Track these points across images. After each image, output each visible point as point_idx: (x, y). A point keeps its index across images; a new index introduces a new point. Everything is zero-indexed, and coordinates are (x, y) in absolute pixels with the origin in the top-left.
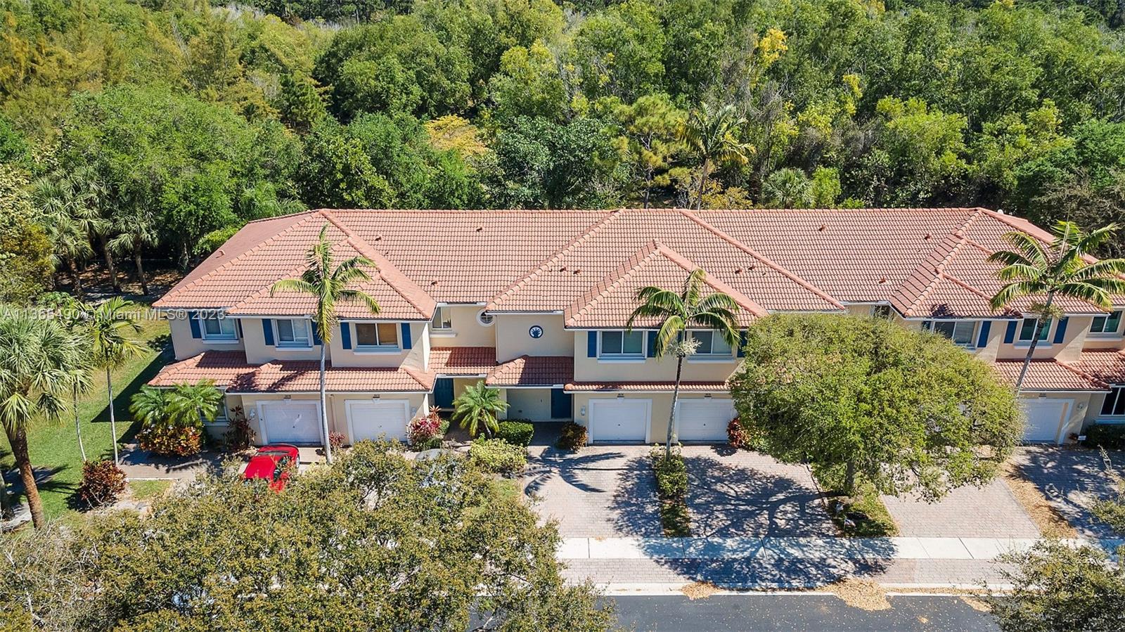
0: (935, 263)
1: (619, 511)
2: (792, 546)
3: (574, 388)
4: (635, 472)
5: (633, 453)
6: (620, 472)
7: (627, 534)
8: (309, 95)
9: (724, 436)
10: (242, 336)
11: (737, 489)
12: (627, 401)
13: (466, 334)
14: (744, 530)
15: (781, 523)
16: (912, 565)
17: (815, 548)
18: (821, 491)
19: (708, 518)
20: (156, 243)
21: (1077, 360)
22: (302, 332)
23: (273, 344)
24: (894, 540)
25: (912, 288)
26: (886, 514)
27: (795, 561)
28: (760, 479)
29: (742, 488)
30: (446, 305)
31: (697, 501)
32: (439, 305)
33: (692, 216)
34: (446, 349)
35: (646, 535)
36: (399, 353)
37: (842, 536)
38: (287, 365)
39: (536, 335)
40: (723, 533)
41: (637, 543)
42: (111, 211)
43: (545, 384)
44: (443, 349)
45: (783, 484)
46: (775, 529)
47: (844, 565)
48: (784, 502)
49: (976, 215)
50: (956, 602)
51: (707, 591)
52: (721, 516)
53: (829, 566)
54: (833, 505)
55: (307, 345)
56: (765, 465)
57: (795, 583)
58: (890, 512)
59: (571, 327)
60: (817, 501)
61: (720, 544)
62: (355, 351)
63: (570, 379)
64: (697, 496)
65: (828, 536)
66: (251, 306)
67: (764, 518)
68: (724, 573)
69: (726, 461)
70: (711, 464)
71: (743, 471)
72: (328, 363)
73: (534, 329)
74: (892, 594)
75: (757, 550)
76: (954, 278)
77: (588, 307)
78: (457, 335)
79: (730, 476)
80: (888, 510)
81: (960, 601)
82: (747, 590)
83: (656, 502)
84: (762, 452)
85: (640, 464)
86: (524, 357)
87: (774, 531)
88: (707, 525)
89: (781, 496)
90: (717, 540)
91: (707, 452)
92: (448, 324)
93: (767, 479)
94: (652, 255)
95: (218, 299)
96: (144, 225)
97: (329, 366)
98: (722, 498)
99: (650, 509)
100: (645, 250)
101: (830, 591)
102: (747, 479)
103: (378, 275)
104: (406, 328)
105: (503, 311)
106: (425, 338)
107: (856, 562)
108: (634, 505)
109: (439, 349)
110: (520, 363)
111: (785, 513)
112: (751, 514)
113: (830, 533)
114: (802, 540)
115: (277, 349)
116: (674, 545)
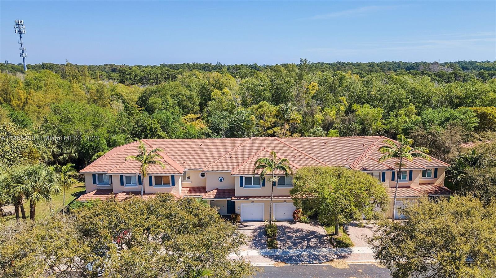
0: (366, 153)
1: (251, 242)
2: (315, 251)
3: (235, 199)
4: (258, 230)
5: (257, 224)
6: (252, 230)
7: (254, 249)
8: (135, 111)
9: (292, 218)
10: (112, 183)
11: (296, 235)
12: (255, 204)
13: (195, 181)
14: (298, 247)
15: (311, 244)
16: (358, 255)
17: (324, 251)
18: (327, 234)
19: (284, 244)
20: (77, 158)
21: (418, 187)
22: (135, 180)
23: (123, 185)
24: (352, 248)
25: (357, 162)
26: (350, 240)
27: (315, 255)
28: (304, 232)
29: (298, 234)
30: (188, 170)
31: (281, 239)
32: (185, 170)
33: (279, 139)
34: (188, 187)
35: (261, 249)
36: (170, 187)
37: (334, 248)
38: (128, 193)
39: (221, 180)
40: (290, 248)
41: (258, 252)
42: (61, 146)
43: (224, 198)
44: (186, 188)
45: (313, 233)
46: (309, 246)
47: (333, 256)
48: (313, 238)
49: (381, 138)
50: (372, 265)
51: (283, 264)
52: (289, 243)
53: (328, 257)
54: (331, 239)
55: (136, 185)
56: (307, 227)
57: (314, 262)
58: (351, 240)
59: (233, 175)
60: (325, 238)
61: (288, 251)
62: (154, 187)
63: (234, 196)
64: (281, 237)
65: (328, 248)
66: (116, 170)
67: (305, 243)
68: (289, 259)
69: (292, 226)
70: (287, 227)
71: (298, 229)
72: (144, 192)
73: (220, 178)
74: (350, 264)
75: (302, 253)
76: (372, 158)
77: (240, 168)
78: (192, 182)
79: (294, 231)
80: (351, 239)
81: (374, 265)
82: (298, 264)
83: (265, 239)
84: (306, 223)
85: (260, 228)
86: (217, 189)
87: (308, 247)
88: (284, 246)
89: (312, 237)
90: (287, 250)
91: (285, 224)
92: (189, 178)
93: (307, 231)
94: (263, 151)
95: (104, 169)
96: (73, 151)
97: (144, 193)
98: (290, 238)
99: (263, 241)
100: (261, 150)
101: (328, 264)
102: (299, 232)
103: (163, 160)
104: (173, 177)
105: (209, 171)
106: (179, 182)
107: (338, 255)
108: (257, 240)
109: (185, 188)
110: (215, 191)
111: (313, 241)
112: (301, 242)
113: (329, 247)
114: (319, 250)
115: (125, 187)
116: (271, 252)
